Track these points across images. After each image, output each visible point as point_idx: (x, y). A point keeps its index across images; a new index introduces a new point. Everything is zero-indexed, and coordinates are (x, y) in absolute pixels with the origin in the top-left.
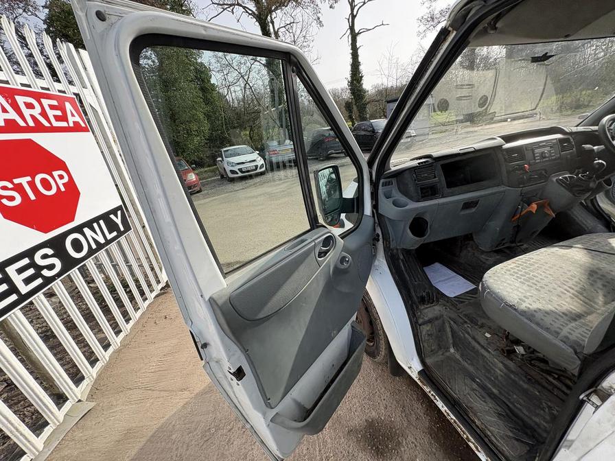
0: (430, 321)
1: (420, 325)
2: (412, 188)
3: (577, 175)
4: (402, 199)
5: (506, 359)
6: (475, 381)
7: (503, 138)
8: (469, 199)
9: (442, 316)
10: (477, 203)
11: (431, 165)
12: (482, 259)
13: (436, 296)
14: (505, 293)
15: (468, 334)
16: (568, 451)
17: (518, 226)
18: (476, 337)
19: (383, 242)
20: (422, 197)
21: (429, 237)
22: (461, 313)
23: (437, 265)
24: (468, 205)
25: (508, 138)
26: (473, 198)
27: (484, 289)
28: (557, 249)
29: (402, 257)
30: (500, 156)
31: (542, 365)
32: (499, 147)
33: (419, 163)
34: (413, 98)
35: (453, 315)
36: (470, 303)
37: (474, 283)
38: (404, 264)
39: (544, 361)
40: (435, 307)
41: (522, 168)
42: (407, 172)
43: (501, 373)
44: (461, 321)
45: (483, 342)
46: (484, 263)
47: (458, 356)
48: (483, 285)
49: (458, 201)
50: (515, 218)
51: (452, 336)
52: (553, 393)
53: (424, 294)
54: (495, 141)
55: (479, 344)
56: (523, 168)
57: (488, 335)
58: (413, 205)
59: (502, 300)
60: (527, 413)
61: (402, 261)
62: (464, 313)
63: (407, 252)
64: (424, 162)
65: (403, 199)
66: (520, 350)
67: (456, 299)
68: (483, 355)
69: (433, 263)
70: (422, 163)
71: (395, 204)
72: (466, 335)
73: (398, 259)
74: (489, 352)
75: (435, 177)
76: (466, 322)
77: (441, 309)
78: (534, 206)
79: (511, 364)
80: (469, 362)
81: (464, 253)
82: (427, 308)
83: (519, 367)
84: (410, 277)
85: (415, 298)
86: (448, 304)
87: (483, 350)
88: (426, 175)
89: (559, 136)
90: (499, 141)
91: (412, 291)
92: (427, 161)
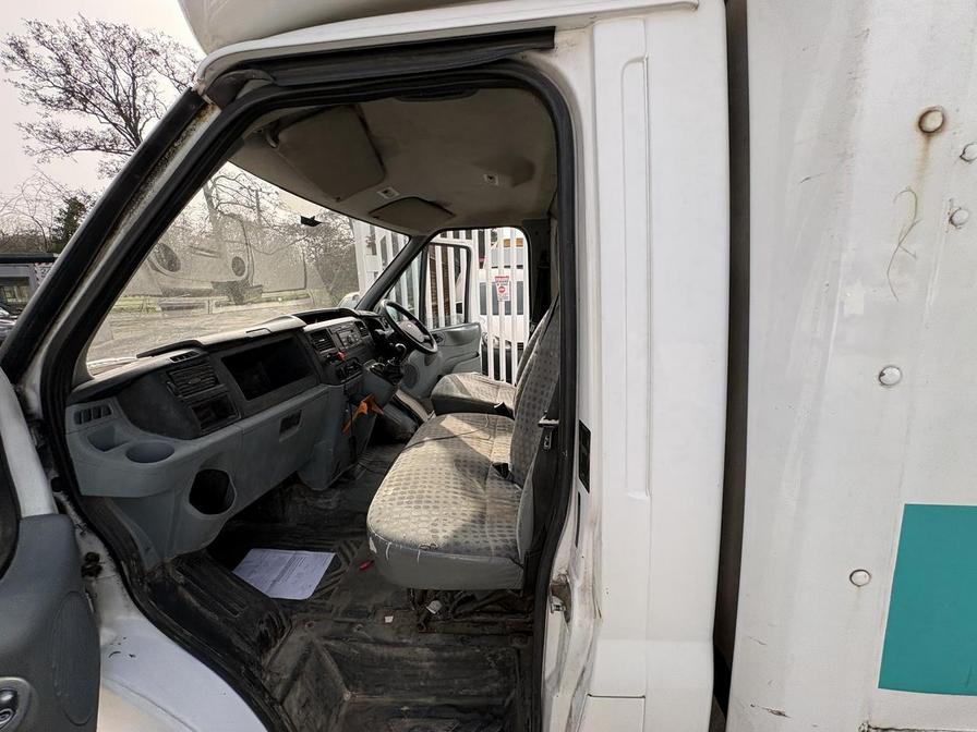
0: (296, 675)
1: (281, 704)
2: (172, 414)
3: (385, 362)
4: (152, 441)
5: (428, 636)
6: (401, 715)
7: (302, 317)
8: (288, 411)
9: (310, 645)
10: (299, 416)
11: (201, 361)
12: (321, 506)
13: (283, 614)
14: (412, 534)
15: (366, 641)
16: (559, 694)
17: (353, 438)
18: (379, 636)
19: (119, 570)
20: (204, 425)
21: (238, 504)
22: (337, 612)
23: (254, 555)
24: (288, 422)
25: (309, 318)
26: (292, 409)
27: (380, 544)
28: (413, 450)
29: (181, 579)
30: (305, 342)
31: (468, 608)
32: (299, 330)
33: (173, 358)
34: (137, 212)
35: (329, 628)
36: (339, 586)
37: (328, 551)
38: (193, 592)
39: (470, 599)
40: (290, 639)
41: (335, 357)
42: (148, 378)
43: (432, 663)
44: (345, 627)
45: (389, 636)
46: (326, 510)
47: (360, 698)
48: (376, 540)
49: (272, 419)
50: (347, 427)
51: (340, 668)
52: (487, 635)
53: (263, 627)
54: (290, 320)
55: (387, 644)
56: (338, 357)
57: (389, 619)
58: (185, 449)
59: (416, 546)
60: (476, 692)
61: (185, 586)
62: (341, 610)
63: (189, 562)
64: (186, 355)
65: (154, 441)
66: (434, 607)
67: (318, 595)
68: (398, 659)
69: (243, 555)
70: (180, 357)
71: (135, 456)
72: (364, 646)
73: (175, 585)
74: (404, 645)
75: (217, 382)
76: (352, 624)
77: (303, 634)
78: (364, 405)
79: (435, 638)
80: (380, 690)
81: (290, 509)
82: (278, 651)
83: (444, 633)
84: (218, 613)
85: (247, 650)
86: (309, 615)
87: (396, 649)
88: (197, 380)
89: (352, 319)
90: (295, 322)
91: (235, 639)
92: (191, 354)
